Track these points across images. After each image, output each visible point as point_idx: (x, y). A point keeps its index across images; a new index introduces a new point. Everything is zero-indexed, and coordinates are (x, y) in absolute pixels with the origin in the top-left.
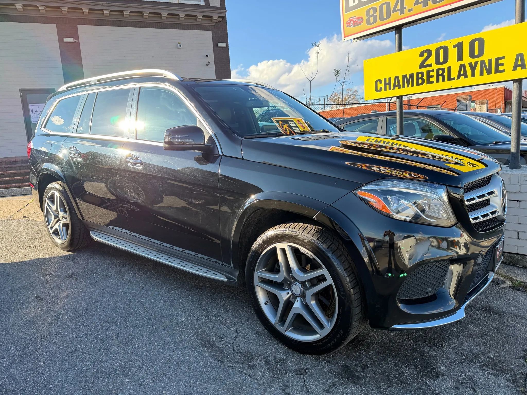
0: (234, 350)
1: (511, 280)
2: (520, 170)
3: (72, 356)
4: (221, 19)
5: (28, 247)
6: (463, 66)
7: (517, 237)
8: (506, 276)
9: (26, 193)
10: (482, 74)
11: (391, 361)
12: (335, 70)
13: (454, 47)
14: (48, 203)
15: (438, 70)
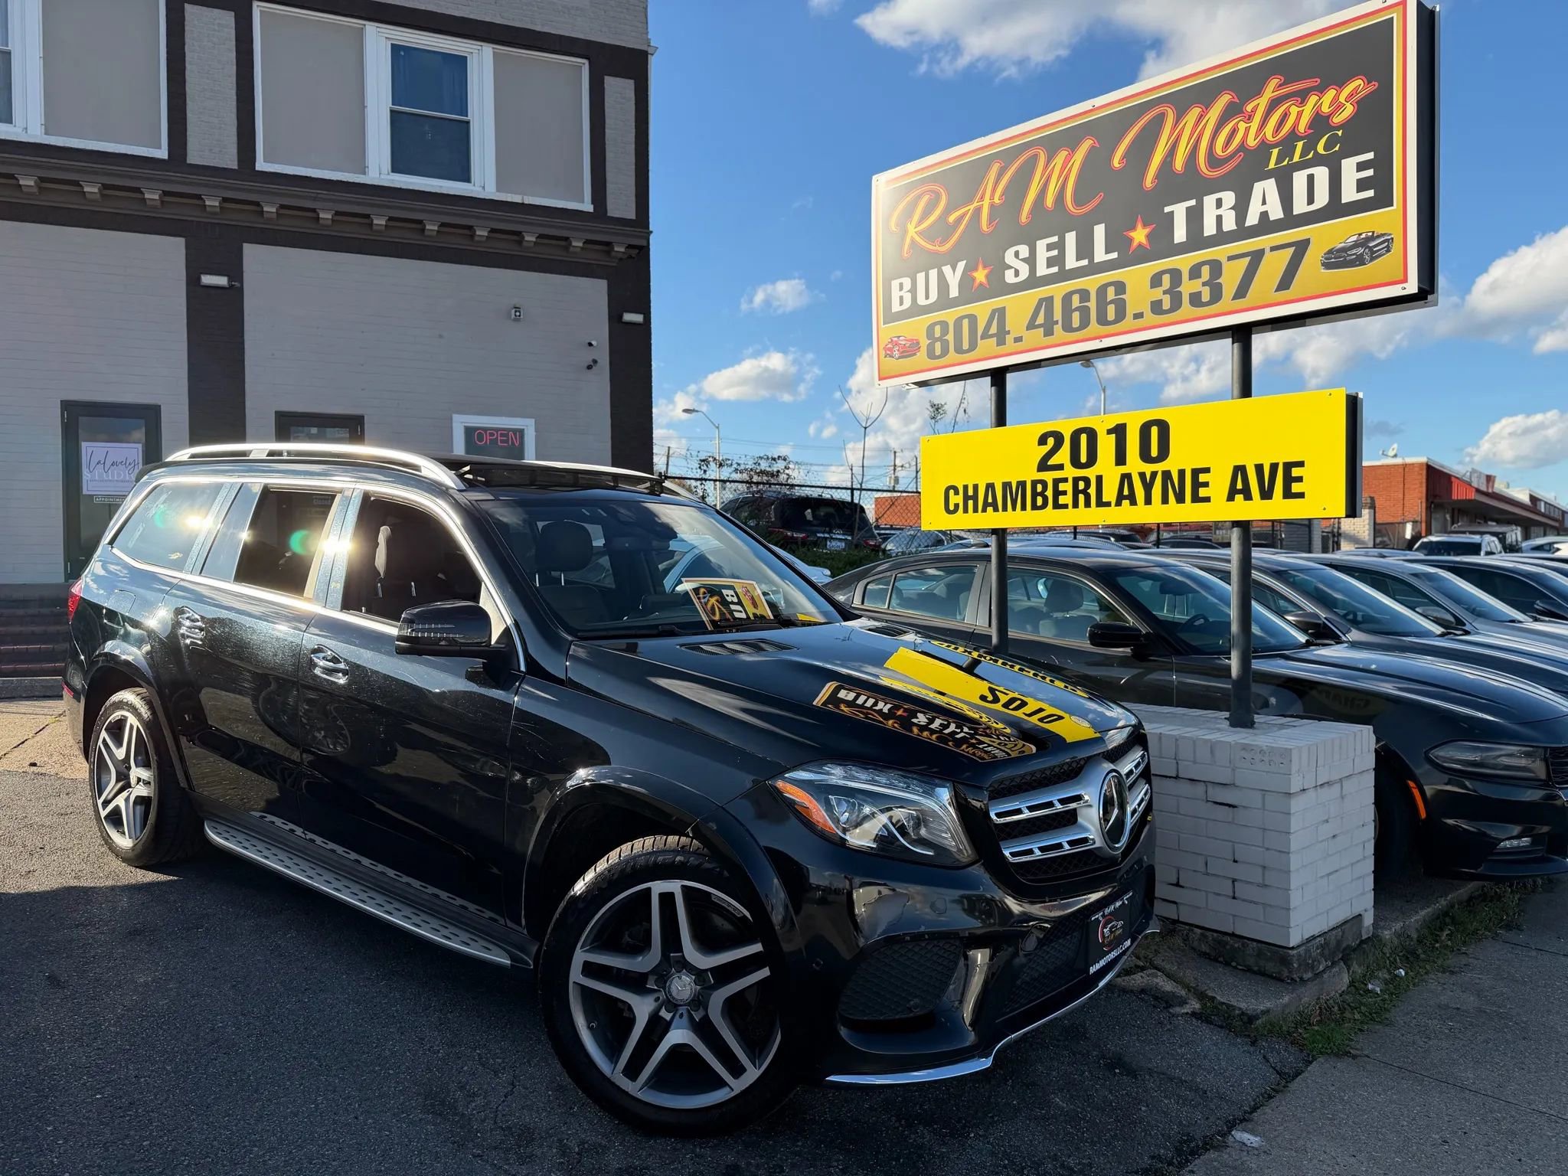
0: (495, 1123)
1: (1202, 996)
2: (1251, 731)
3: (121, 1117)
4: (634, 252)
5: (38, 850)
6: (1126, 477)
7: (1231, 894)
8: (1194, 988)
9: (42, 694)
12: (933, 406)
13: (1109, 432)
14: (104, 740)
15: (1076, 480)
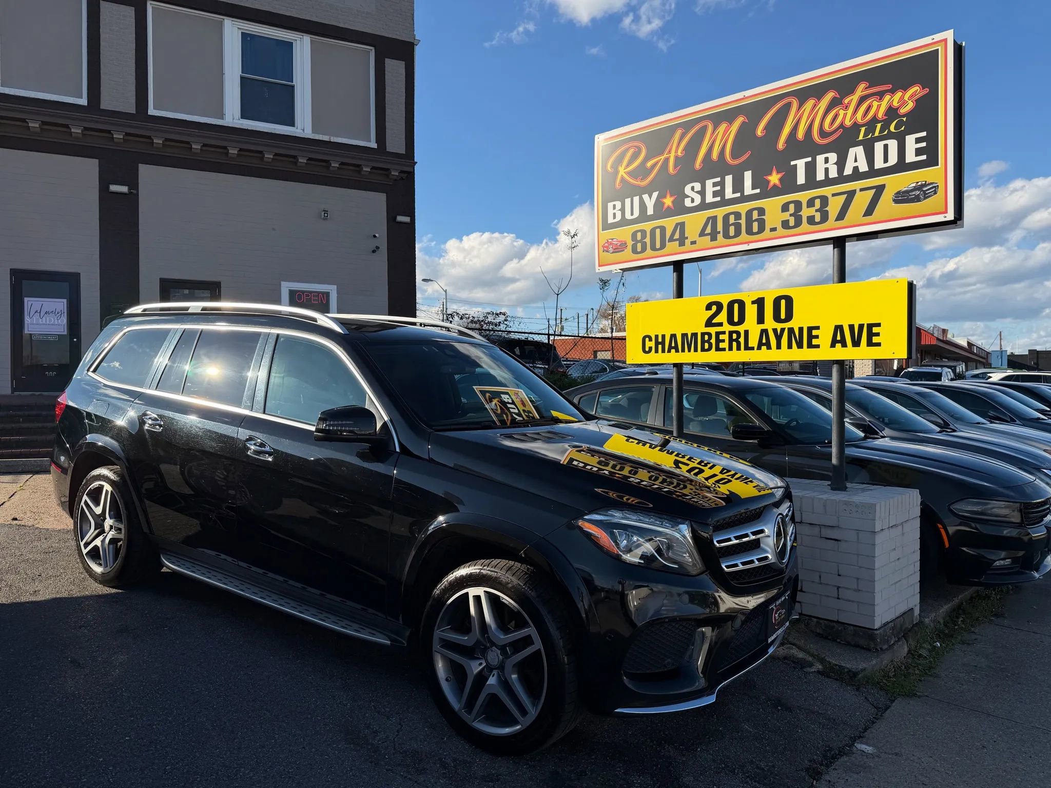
0: (395, 749)
1: (822, 661)
2: (845, 492)
3: (146, 751)
4: (404, 176)
5: (38, 577)
6: (764, 332)
7: (836, 596)
8: (817, 656)
10: (790, 347)
11: (620, 767)
12: (602, 280)
13: (753, 302)
14: (86, 501)
15: (731, 333)
